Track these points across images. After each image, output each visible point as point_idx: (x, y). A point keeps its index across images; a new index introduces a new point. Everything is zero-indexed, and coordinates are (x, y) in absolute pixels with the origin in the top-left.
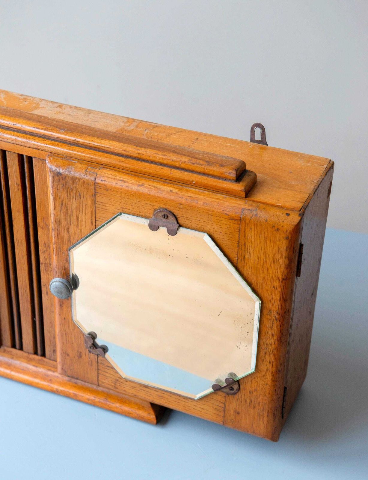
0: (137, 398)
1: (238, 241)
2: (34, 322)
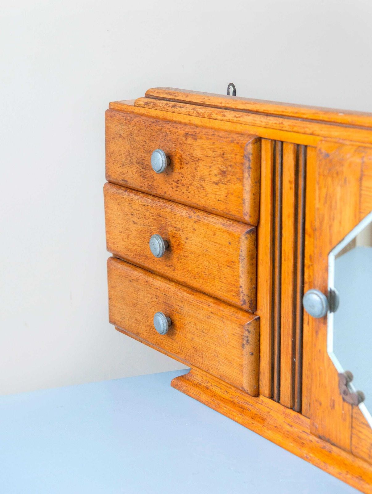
2: (293, 364)
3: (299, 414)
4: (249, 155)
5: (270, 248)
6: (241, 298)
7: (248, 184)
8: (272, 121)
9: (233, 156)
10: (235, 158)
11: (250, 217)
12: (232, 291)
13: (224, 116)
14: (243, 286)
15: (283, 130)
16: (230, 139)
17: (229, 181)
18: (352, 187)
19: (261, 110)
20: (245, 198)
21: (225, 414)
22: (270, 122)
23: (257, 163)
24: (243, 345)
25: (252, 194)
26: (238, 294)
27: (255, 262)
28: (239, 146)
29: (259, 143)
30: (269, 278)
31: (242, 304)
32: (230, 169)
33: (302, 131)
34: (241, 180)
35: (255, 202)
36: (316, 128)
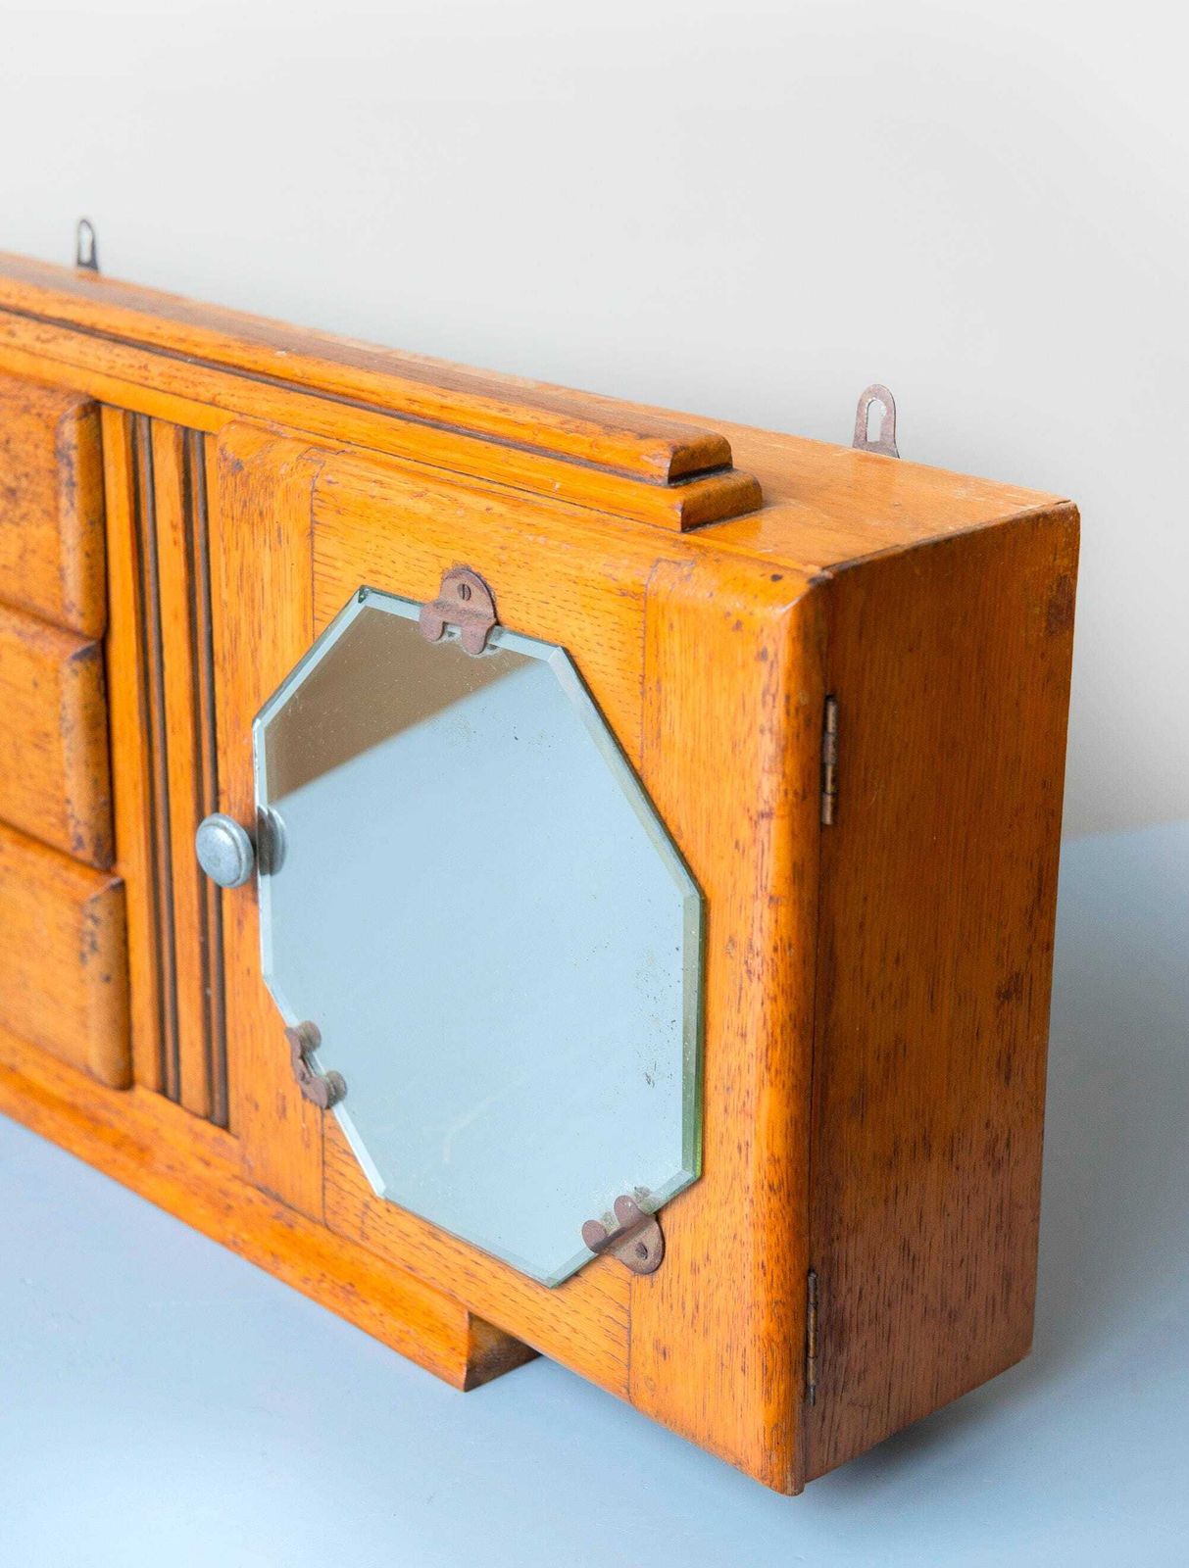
0: (415, 1278)
1: (641, 672)
2: (206, 1001)
3: (224, 1134)
4: (69, 449)
5: (139, 698)
6: (71, 830)
7: (72, 526)
8: (124, 357)
9: (30, 448)
10: (36, 457)
11: (82, 615)
12: (48, 812)
13: (12, 334)
14: (74, 800)
15: (149, 387)
16: (23, 402)
17: (24, 517)
18: (294, 549)
19: (101, 326)
20: (65, 564)
21: (49, 1137)
22: (120, 362)
23: (90, 471)
24: (83, 956)
25: (83, 554)
26: (64, 820)
27: (103, 735)
28: (42, 425)
29: (93, 416)
30: (140, 779)
31: (75, 849)
32: (24, 483)
33: (191, 392)
34: (53, 515)
35: (92, 577)
36: (221, 385)
